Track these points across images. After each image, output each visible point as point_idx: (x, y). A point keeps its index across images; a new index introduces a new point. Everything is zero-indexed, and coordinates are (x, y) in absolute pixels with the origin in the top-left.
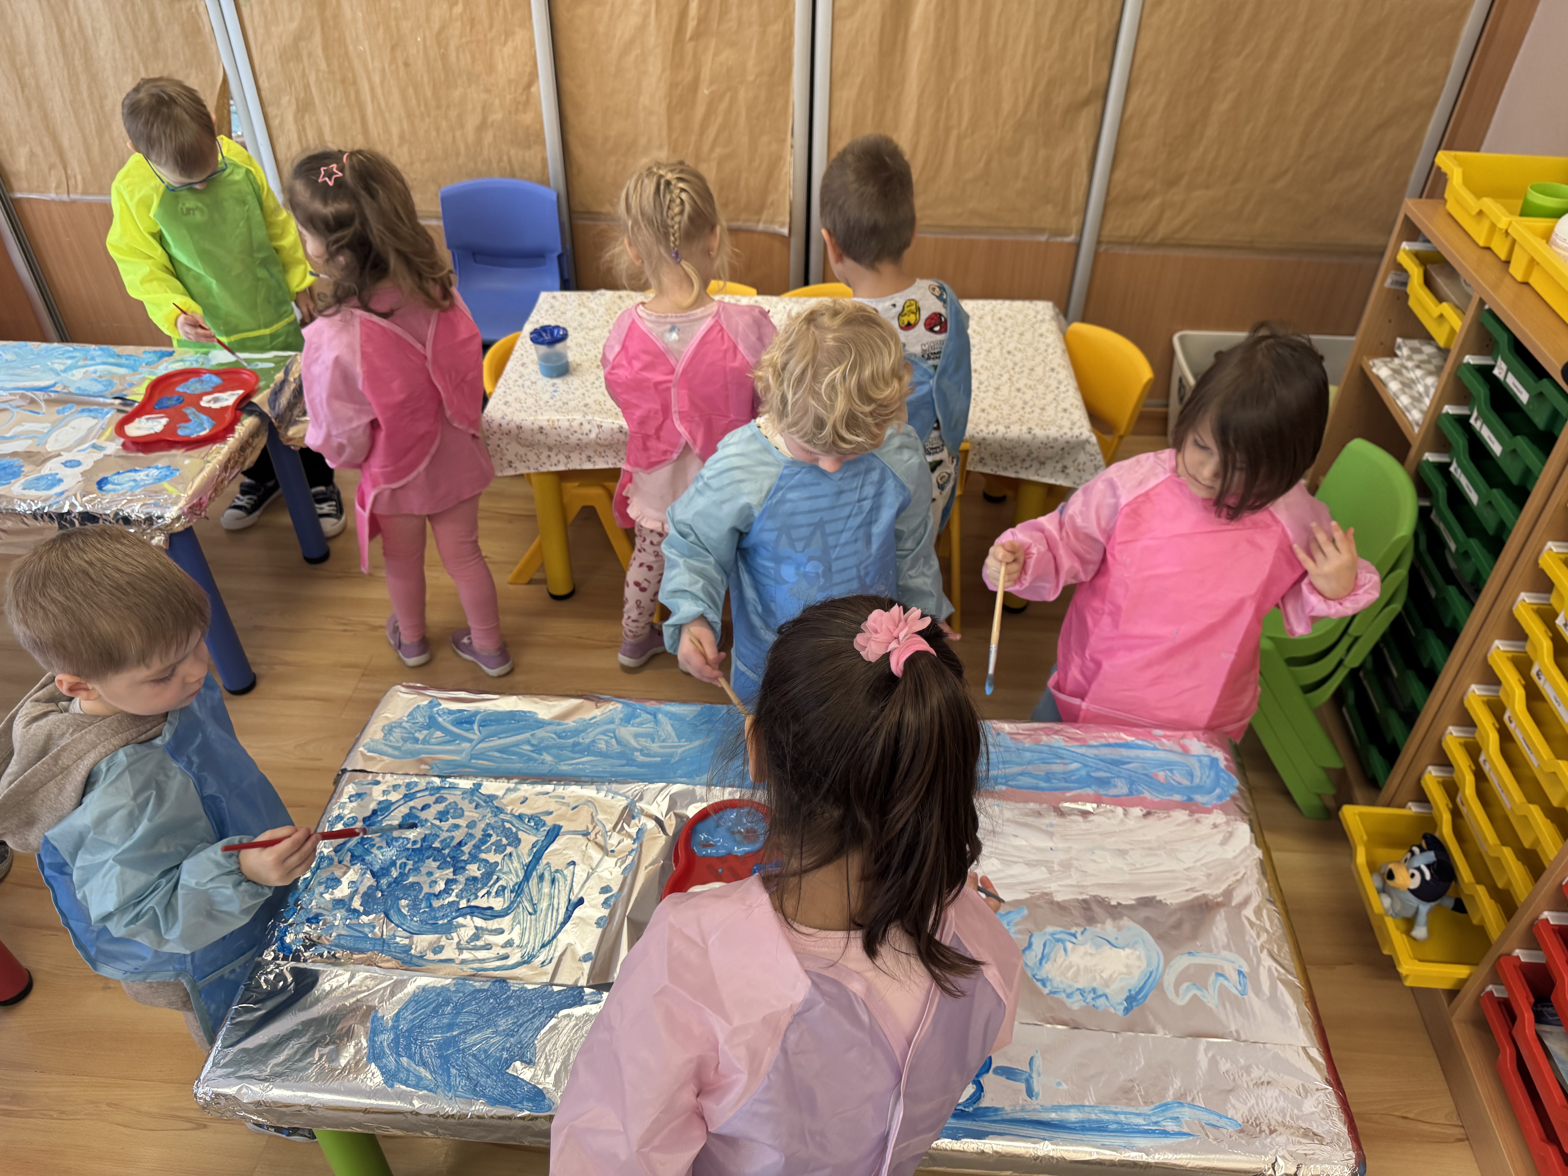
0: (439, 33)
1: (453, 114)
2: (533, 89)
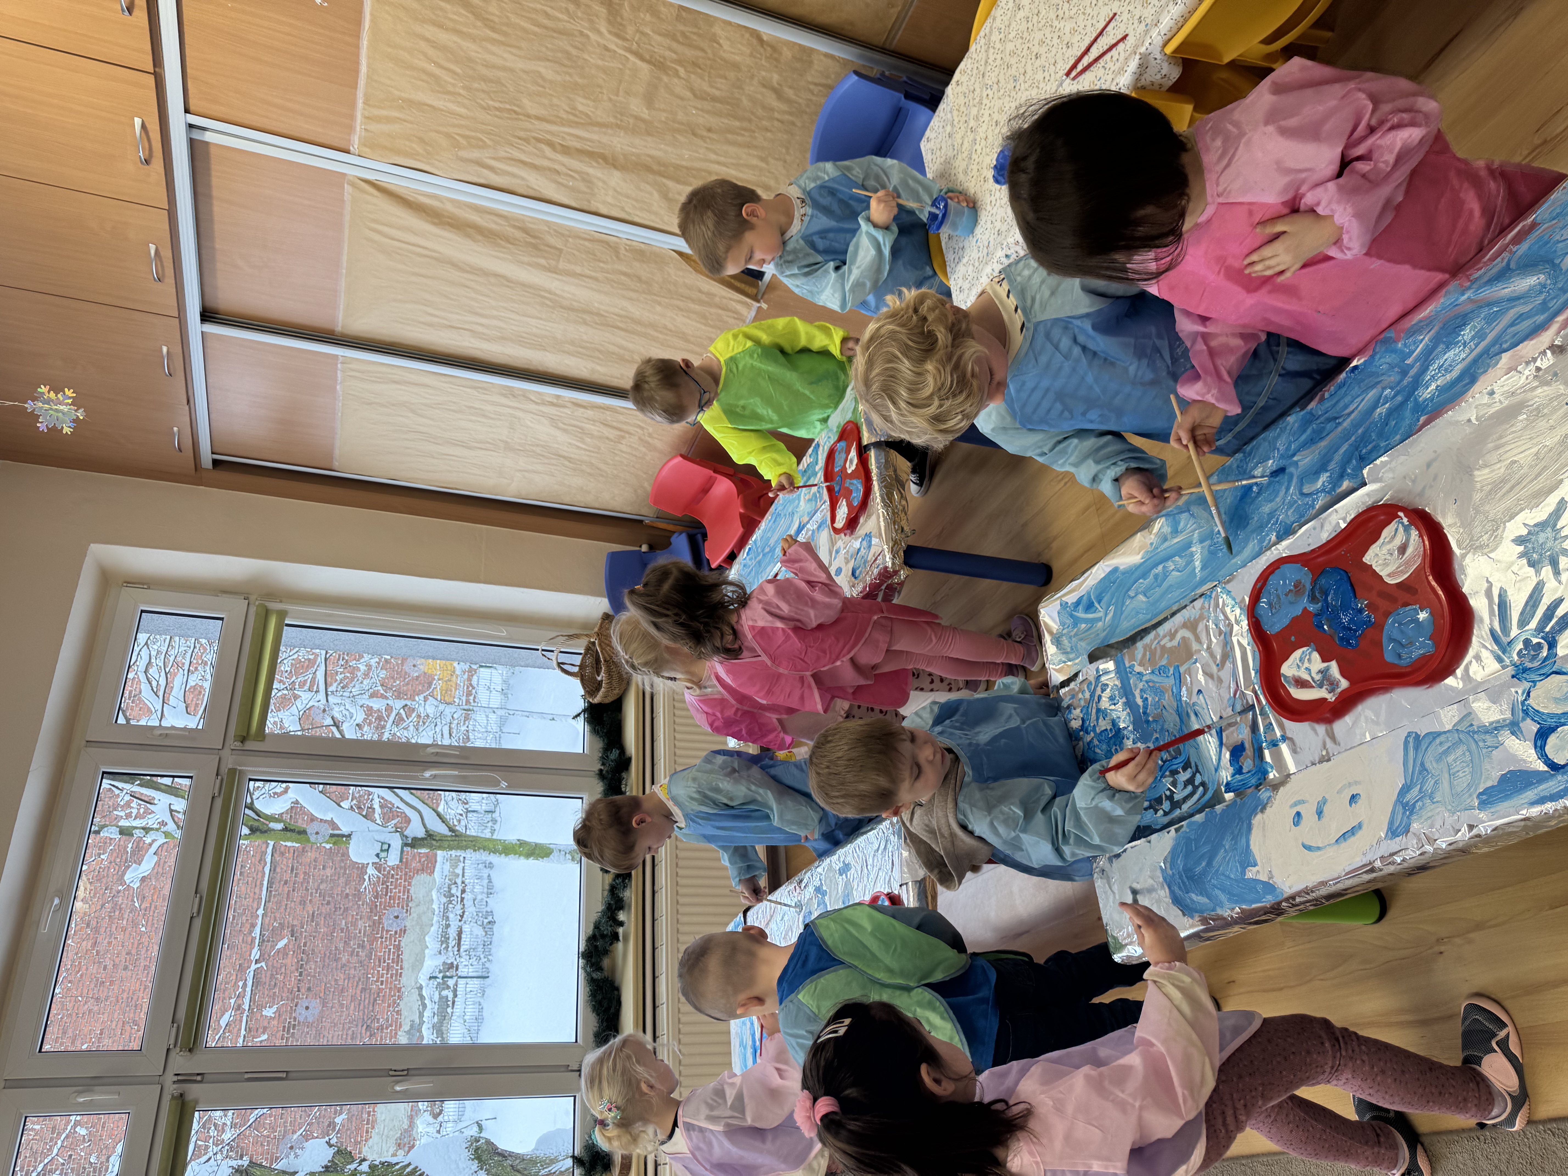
0: (695, 95)
1: (760, 112)
2: (765, 38)
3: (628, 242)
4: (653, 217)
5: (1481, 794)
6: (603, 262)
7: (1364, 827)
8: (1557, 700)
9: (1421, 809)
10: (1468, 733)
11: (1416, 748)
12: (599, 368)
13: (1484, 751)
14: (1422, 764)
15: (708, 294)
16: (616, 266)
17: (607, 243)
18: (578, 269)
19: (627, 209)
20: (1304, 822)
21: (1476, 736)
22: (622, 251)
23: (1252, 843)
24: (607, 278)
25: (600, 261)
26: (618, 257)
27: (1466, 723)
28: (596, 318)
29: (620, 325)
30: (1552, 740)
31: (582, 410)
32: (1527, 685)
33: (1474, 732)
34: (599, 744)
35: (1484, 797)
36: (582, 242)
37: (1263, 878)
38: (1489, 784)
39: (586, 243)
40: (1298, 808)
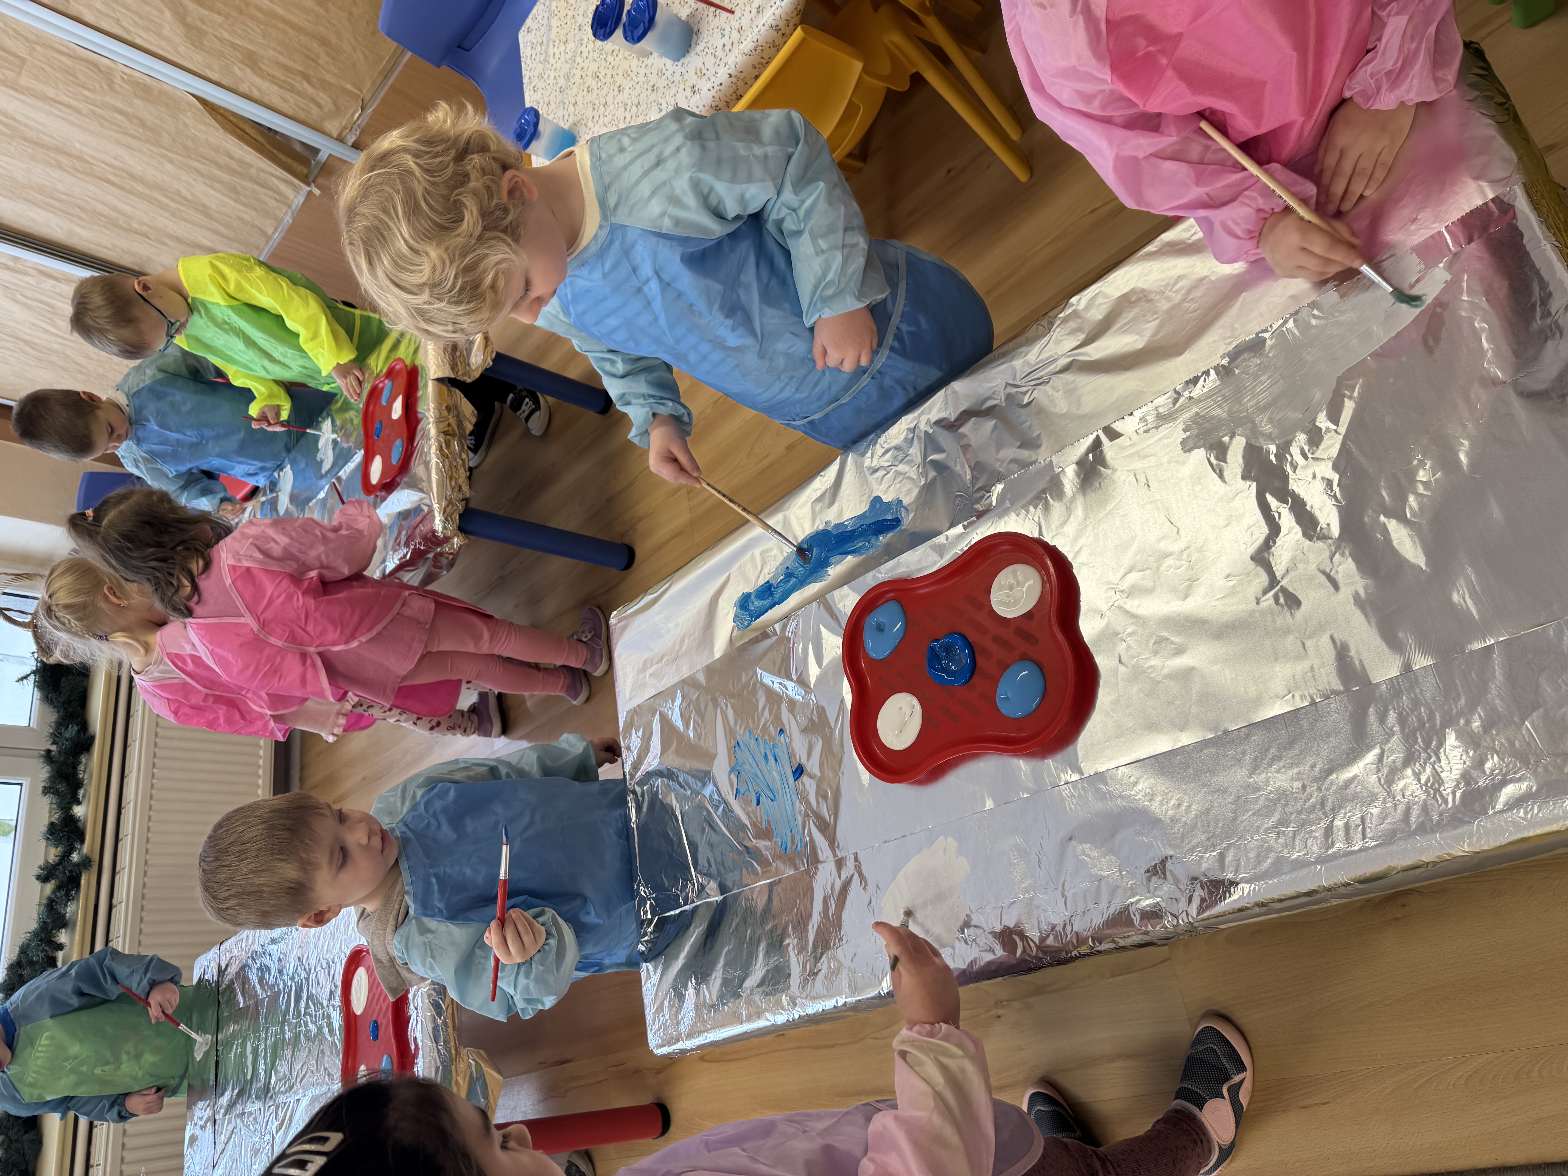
3: (128, 71)
4: (163, 44)
6: (89, 90)
12: (78, 230)
15: (240, 162)
16: (107, 99)
17: (96, 65)
18: (51, 92)
19: (124, 24)
22: (118, 81)
24: (94, 113)
25: (83, 87)
26: (110, 86)
28: (77, 163)
29: (113, 178)
31: (52, 282)
34: (52, 716)
36: (57, 56)
39: (64, 59)
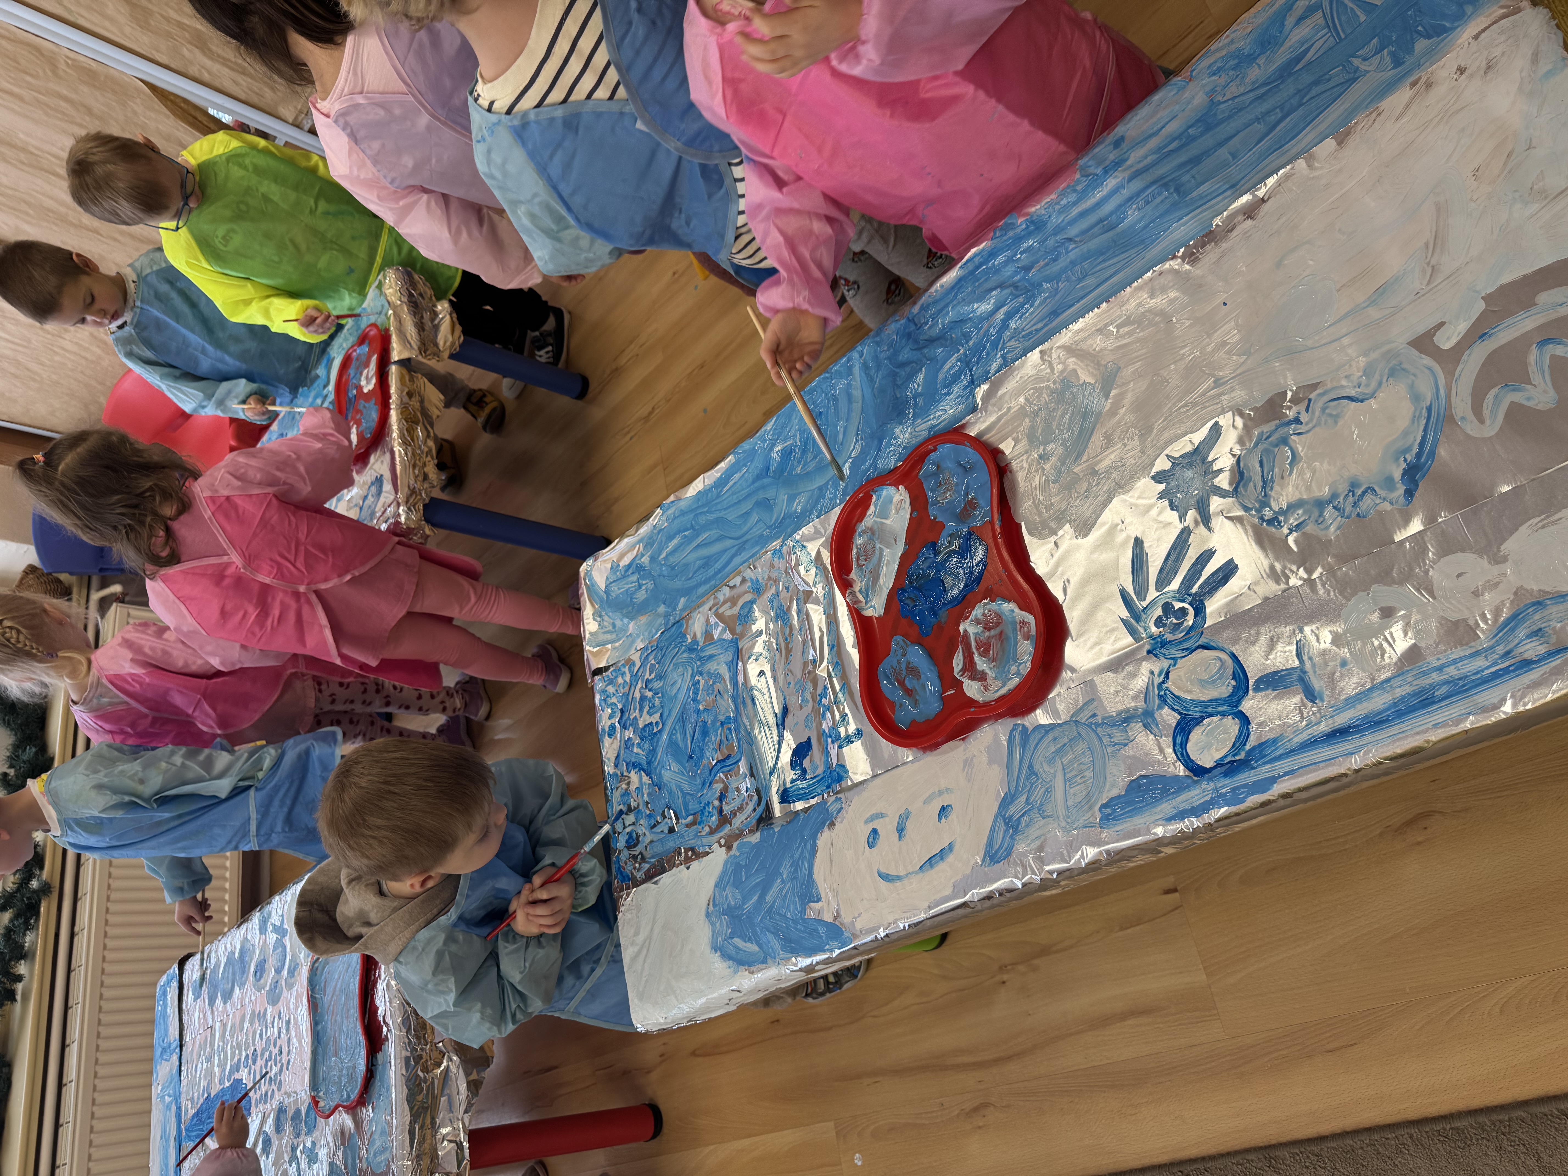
4: (107, 24)
5: (1104, 806)
6: (30, 75)
7: (956, 848)
8: (1203, 683)
9: (1027, 826)
10: (1089, 726)
11: (1024, 746)
13: (1110, 750)
14: (1031, 767)
16: (52, 85)
20: (882, 841)
21: (1099, 730)
22: (62, 66)
23: (815, 871)
24: (37, 100)
25: (26, 73)
26: (53, 72)
27: (1087, 713)
30: (1196, 735)
32: (1166, 664)
33: (1097, 725)
34: (10, 740)
35: (1108, 811)
37: (828, 918)
38: (1115, 792)
40: (875, 824)
